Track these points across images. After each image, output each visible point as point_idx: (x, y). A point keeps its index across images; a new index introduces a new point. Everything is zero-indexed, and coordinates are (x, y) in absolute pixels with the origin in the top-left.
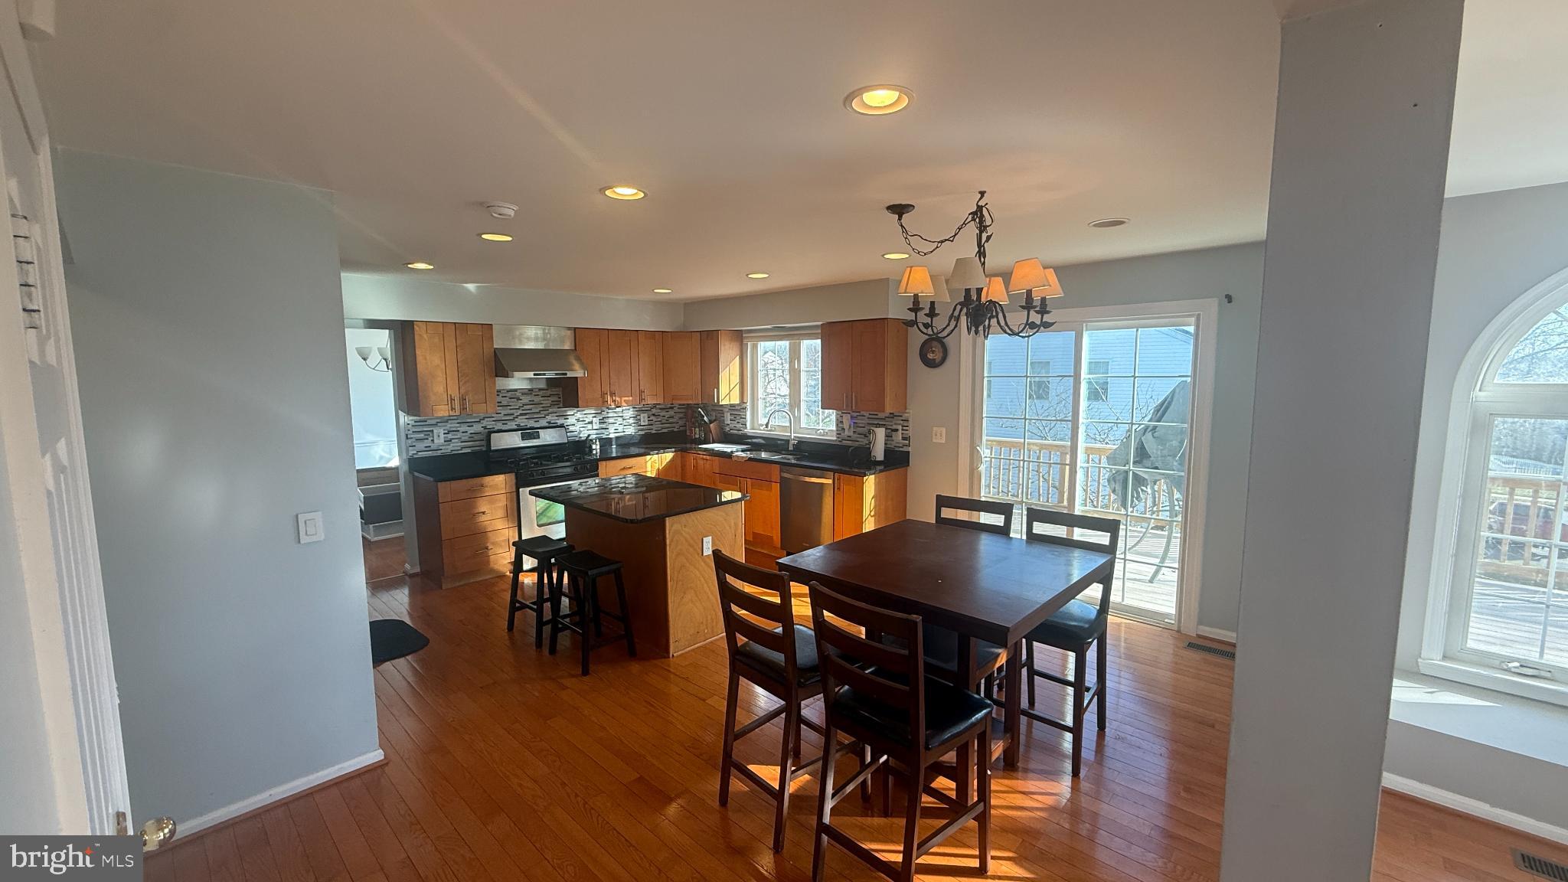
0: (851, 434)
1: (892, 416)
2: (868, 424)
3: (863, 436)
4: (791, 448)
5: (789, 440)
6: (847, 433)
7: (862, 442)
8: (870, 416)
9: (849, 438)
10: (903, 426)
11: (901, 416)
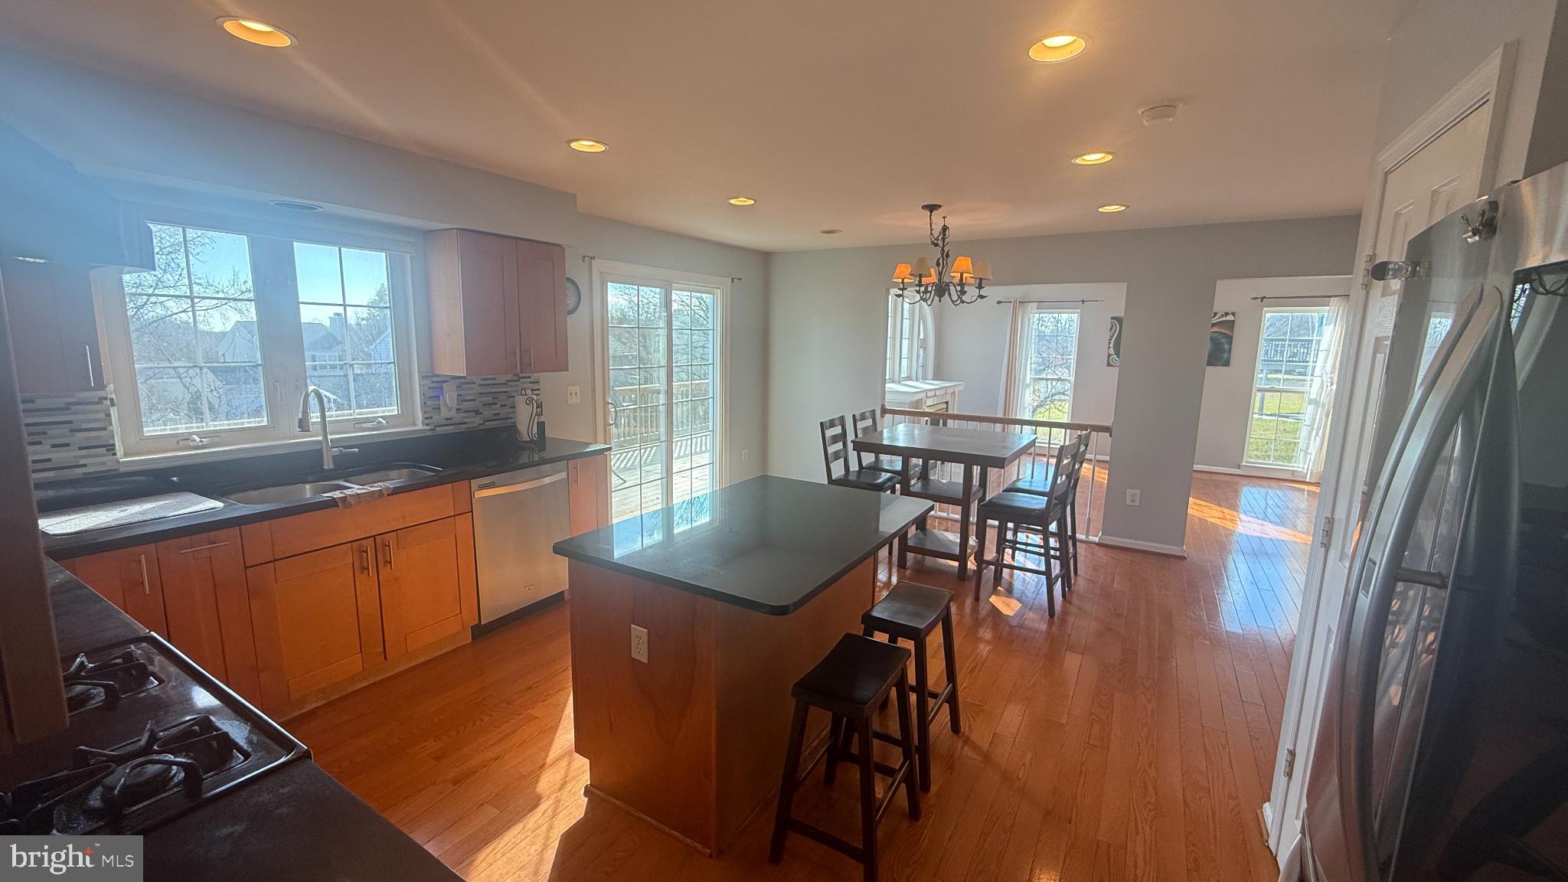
0: (453, 414)
1: (516, 378)
2: (481, 394)
3: (473, 414)
4: (328, 465)
5: (319, 453)
6: (445, 413)
7: (473, 422)
8: (484, 382)
9: (449, 422)
10: (532, 390)
11: (530, 377)
